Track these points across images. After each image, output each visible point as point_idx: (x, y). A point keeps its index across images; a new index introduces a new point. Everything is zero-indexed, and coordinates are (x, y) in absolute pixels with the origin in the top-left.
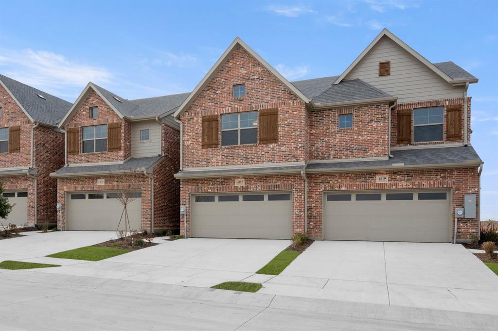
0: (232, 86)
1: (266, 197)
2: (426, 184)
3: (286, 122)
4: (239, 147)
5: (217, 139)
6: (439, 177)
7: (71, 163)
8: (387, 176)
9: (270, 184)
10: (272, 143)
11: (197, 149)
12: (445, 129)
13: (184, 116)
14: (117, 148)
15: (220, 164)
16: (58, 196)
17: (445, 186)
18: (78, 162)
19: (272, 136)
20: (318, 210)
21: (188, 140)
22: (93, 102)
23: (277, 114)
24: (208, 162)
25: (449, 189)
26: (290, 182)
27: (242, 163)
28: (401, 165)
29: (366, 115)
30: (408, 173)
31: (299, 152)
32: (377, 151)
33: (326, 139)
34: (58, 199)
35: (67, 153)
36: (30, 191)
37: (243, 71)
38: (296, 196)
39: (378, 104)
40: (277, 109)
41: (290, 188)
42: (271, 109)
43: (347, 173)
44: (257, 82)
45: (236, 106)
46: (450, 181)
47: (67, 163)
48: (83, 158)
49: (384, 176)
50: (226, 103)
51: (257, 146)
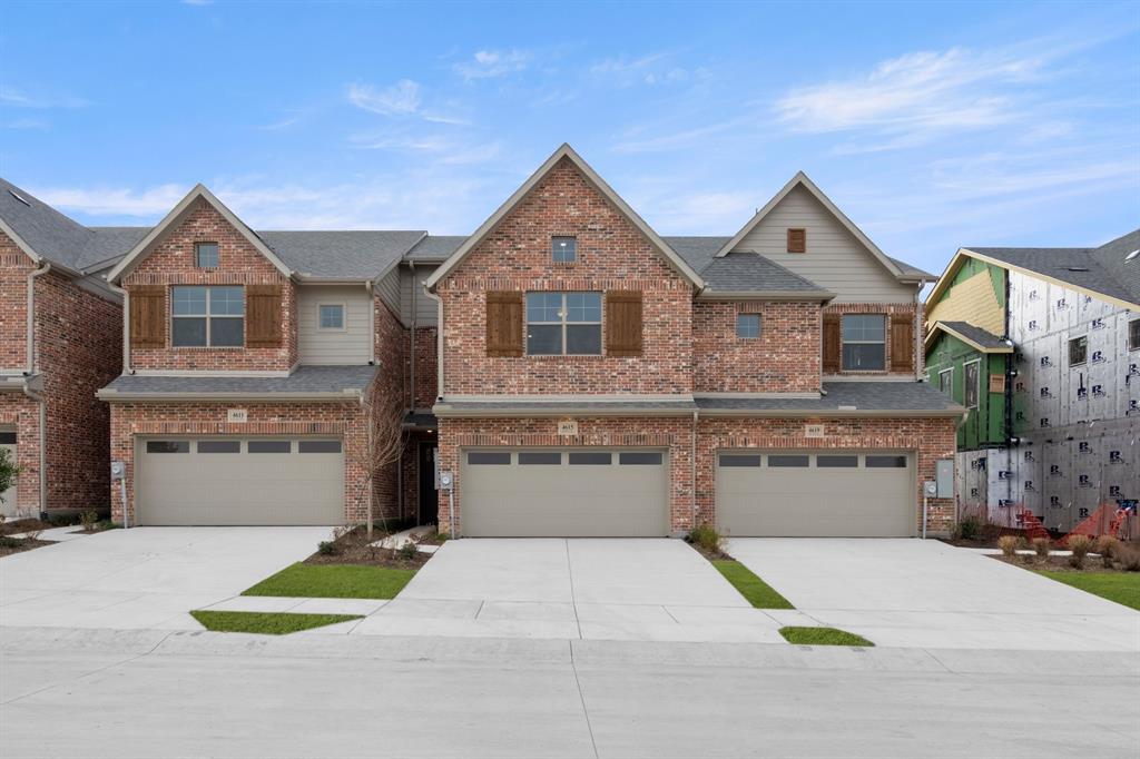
0: (549, 237)
1: (616, 459)
2: (881, 442)
3: (658, 319)
4: (566, 359)
5: (520, 340)
6: (899, 431)
7: (141, 368)
8: (822, 427)
9: (628, 434)
10: (632, 357)
11: (475, 357)
12: (888, 352)
13: (446, 286)
14: (271, 342)
15: (526, 390)
16: (113, 444)
17: (909, 446)
18: (161, 367)
19: (631, 344)
20: (707, 483)
21: (454, 337)
22: (205, 230)
23: (640, 303)
24: (500, 386)
25: (912, 451)
26: (666, 431)
27: (572, 391)
28: (851, 409)
29: (783, 319)
30: (854, 422)
31: (683, 377)
32: (802, 383)
33: (717, 355)
34: (113, 452)
35: (131, 342)
36: (24, 429)
37: (574, 212)
38: (677, 457)
39: (803, 302)
40: (641, 292)
41: (666, 442)
42: (629, 292)
43: (758, 418)
44: (601, 236)
45: (559, 278)
46: (915, 439)
47: (131, 367)
48: (176, 357)
49: (817, 426)
50: (537, 269)
51: (601, 360)
